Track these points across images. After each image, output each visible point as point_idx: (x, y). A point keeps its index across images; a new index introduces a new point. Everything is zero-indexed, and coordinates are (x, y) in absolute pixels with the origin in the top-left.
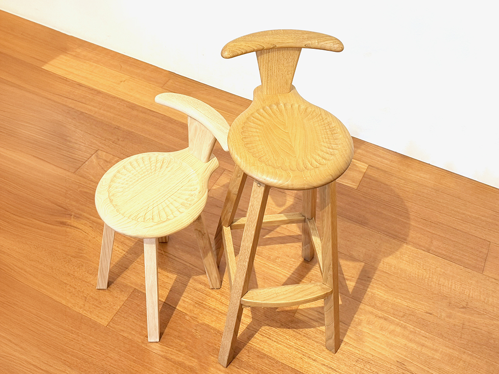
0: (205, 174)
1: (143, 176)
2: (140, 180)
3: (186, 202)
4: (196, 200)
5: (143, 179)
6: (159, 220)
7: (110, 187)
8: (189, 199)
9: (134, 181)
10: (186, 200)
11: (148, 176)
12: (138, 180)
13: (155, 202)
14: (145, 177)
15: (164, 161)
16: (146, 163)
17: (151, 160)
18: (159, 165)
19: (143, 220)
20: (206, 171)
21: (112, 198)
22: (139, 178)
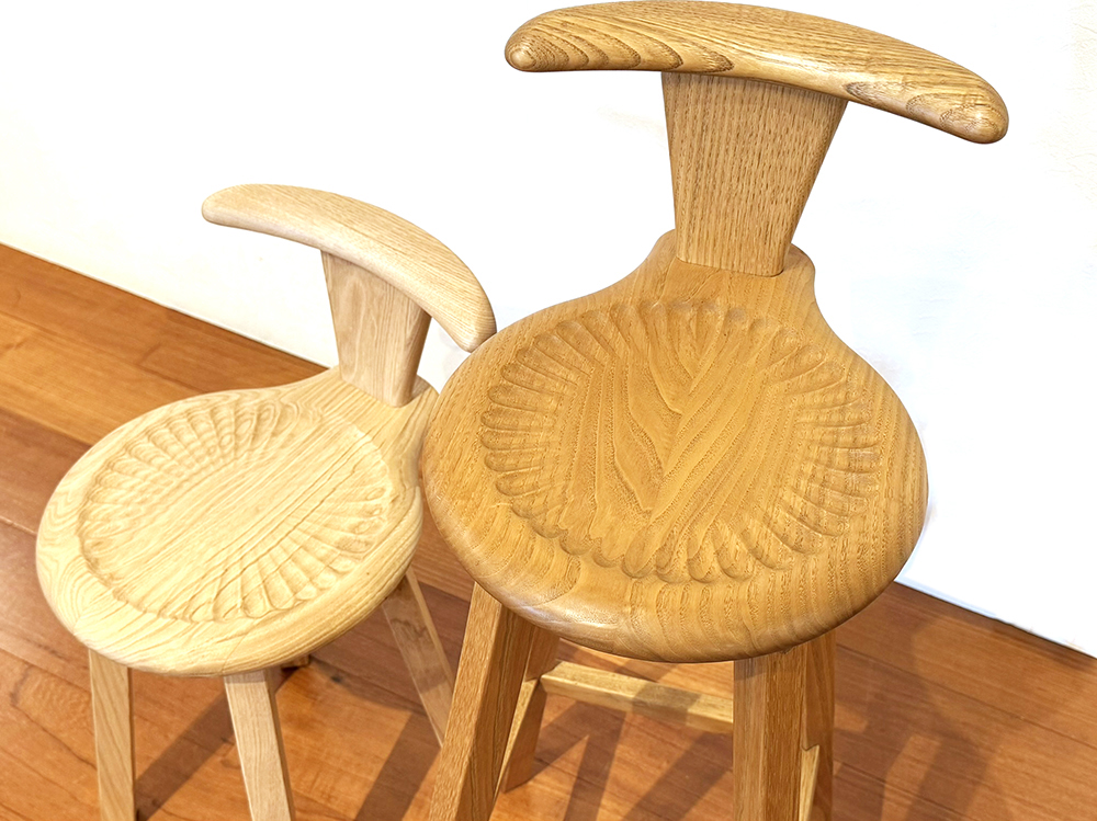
0: (403, 441)
1: (194, 469)
2: (186, 486)
3: (352, 535)
4: (385, 526)
5: (196, 479)
6: (269, 607)
7: (83, 516)
8: (364, 528)
9: (166, 490)
10: (353, 529)
11: (212, 469)
12: (179, 487)
13: (246, 549)
14: (204, 474)
15: (264, 416)
16: (202, 427)
17: (218, 417)
18: (247, 428)
19: (210, 614)
20: (407, 433)
21: (95, 554)
22: (184, 477)
